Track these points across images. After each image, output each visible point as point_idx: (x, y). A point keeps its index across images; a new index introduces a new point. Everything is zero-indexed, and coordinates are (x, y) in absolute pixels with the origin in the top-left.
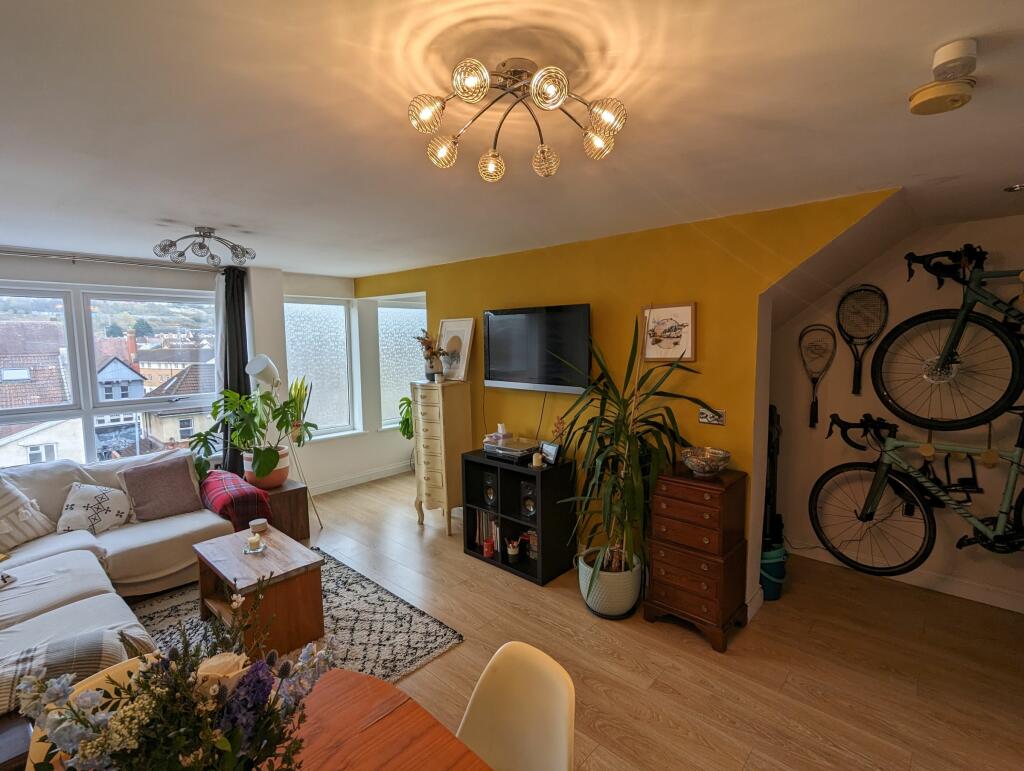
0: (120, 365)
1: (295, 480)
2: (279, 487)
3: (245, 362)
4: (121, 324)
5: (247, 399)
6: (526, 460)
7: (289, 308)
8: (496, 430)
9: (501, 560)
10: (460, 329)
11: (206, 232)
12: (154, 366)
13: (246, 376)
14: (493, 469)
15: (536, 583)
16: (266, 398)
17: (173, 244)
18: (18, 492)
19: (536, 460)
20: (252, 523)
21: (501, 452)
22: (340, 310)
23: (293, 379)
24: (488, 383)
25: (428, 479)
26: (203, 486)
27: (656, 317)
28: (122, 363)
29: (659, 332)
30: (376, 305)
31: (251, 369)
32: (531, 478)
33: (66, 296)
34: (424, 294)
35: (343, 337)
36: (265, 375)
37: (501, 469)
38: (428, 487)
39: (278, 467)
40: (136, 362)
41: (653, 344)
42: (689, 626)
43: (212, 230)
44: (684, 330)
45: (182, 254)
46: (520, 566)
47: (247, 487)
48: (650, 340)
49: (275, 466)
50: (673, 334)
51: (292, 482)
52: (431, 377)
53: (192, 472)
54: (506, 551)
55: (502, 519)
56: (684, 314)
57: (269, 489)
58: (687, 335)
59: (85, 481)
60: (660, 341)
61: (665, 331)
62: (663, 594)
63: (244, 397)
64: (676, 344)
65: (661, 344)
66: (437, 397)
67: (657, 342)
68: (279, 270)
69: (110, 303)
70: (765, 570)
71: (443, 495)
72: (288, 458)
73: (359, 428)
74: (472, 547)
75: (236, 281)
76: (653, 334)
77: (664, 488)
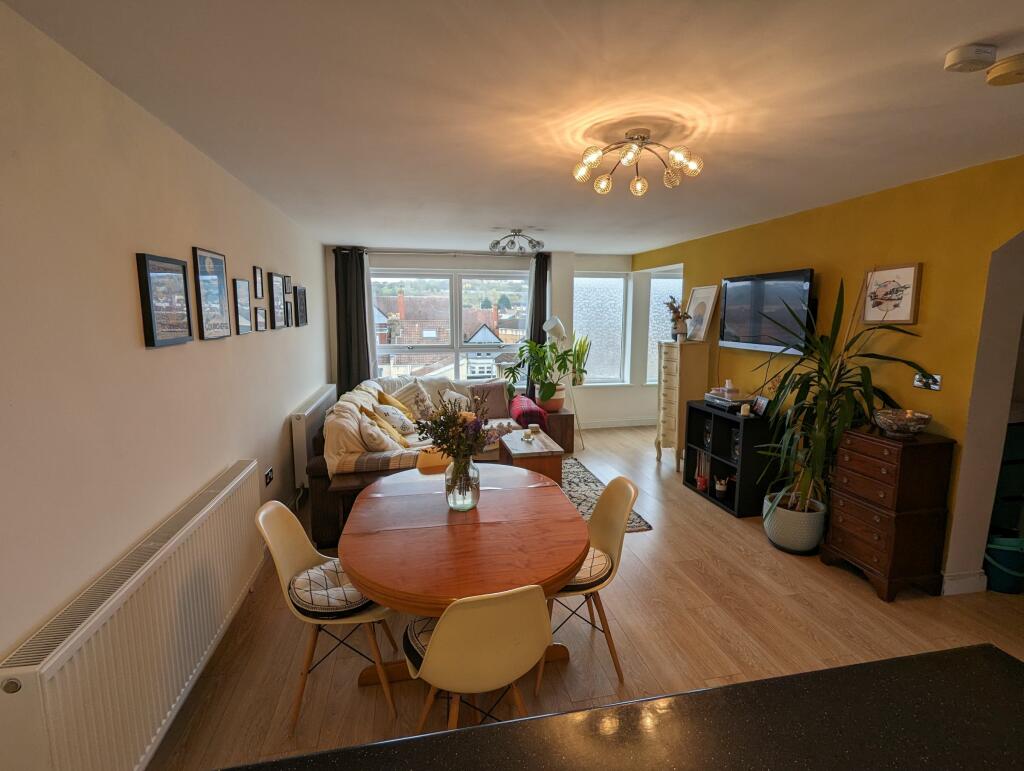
0: (487, 330)
1: (568, 408)
2: (557, 412)
3: (544, 320)
4: (491, 299)
5: (541, 347)
6: (735, 409)
7: (578, 282)
8: (724, 386)
9: (710, 493)
10: (706, 295)
11: (517, 232)
12: (509, 332)
13: (544, 333)
14: (708, 415)
15: (733, 515)
16: (553, 346)
17: (498, 243)
18: (423, 389)
19: (745, 410)
20: (530, 425)
21: (718, 401)
22: (620, 282)
23: (579, 337)
24: (722, 343)
25: (664, 422)
26: (510, 402)
27: (879, 279)
28: (490, 329)
29: (880, 294)
30: (649, 277)
31: (546, 327)
32: (736, 424)
33: (450, 277)
34: (681, 265)
35: (621, 304)
36: (556, 331)
37: (715, 415)
38: (665, 429)
39: (554, 397)
40: (497, 328)
41: (874, 307)
42: (859, 573)
43: (520, 231)
44: (906, 292)
45: (504, 248)
46: (725, 501)
47: (534, 406)
48: (870, 303)
49: (553, 395)
50: (894, 296)
51: (565, 411)
52: (675, 337)
53: (506, 393)
54: (714, 485)
55: (712, 458)
56: (906, 276)
57: (549, 412)
58: (908, 297)
59: (452, 389)
60: (880, 303)
61: (887, 294)
62: (840, 540)
63: (539, 346)
64: (896, 306)
65: (882, 306)
66: (676, 354)
67: (878, 304)
68: (572, 253)
69: (485, 281)
70: (989, 555)
71: (675, 437)
72: (564, 392)
73: (627, 381)
74: (689, 480)
75: (543, 261)
76: (874, 296)
77: (848, 442)
